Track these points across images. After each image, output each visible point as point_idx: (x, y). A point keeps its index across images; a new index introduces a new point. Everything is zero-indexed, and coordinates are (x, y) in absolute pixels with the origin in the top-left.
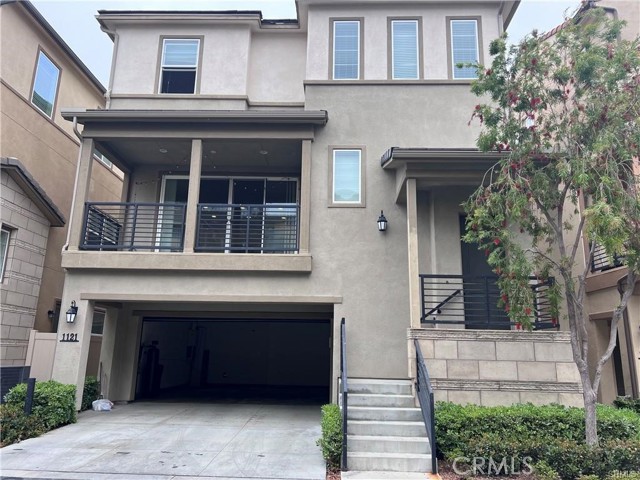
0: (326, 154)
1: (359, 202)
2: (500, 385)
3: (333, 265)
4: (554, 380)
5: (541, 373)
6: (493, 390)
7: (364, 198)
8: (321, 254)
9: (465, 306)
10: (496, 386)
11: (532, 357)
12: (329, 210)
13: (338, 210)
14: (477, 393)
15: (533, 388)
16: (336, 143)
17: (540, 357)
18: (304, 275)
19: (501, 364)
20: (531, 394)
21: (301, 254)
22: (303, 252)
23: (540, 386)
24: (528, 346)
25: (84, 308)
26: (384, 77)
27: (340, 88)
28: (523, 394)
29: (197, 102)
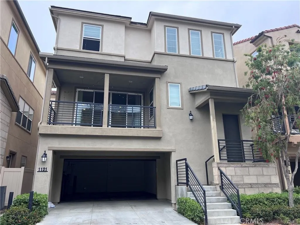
0: (165, 85)
1: (180, 107)
2: (251, 186)
3: (171, 134)
4: (270, 182)
5: (265, 180)
6: (249, 187)
7: (182, 105)
8: (166, 130)
9: (227, 153)
10: (250, 186)
11: (262, 173)
12: (168, 109)
13: (172, 110)
14: (243, 189)
15: (263, 186)
16: (169, 80)
17: (265, 173)
18: (158, 138)
19: (251, 177)
20: (263, 189)
21: (157, 129)
22: (158, 128)
23: (266, 185)
24: (260, 169)
25: (50, 154)
26: (187, 54)
27: (170, 56)
28: (260, 189)
29: (101, 56)
